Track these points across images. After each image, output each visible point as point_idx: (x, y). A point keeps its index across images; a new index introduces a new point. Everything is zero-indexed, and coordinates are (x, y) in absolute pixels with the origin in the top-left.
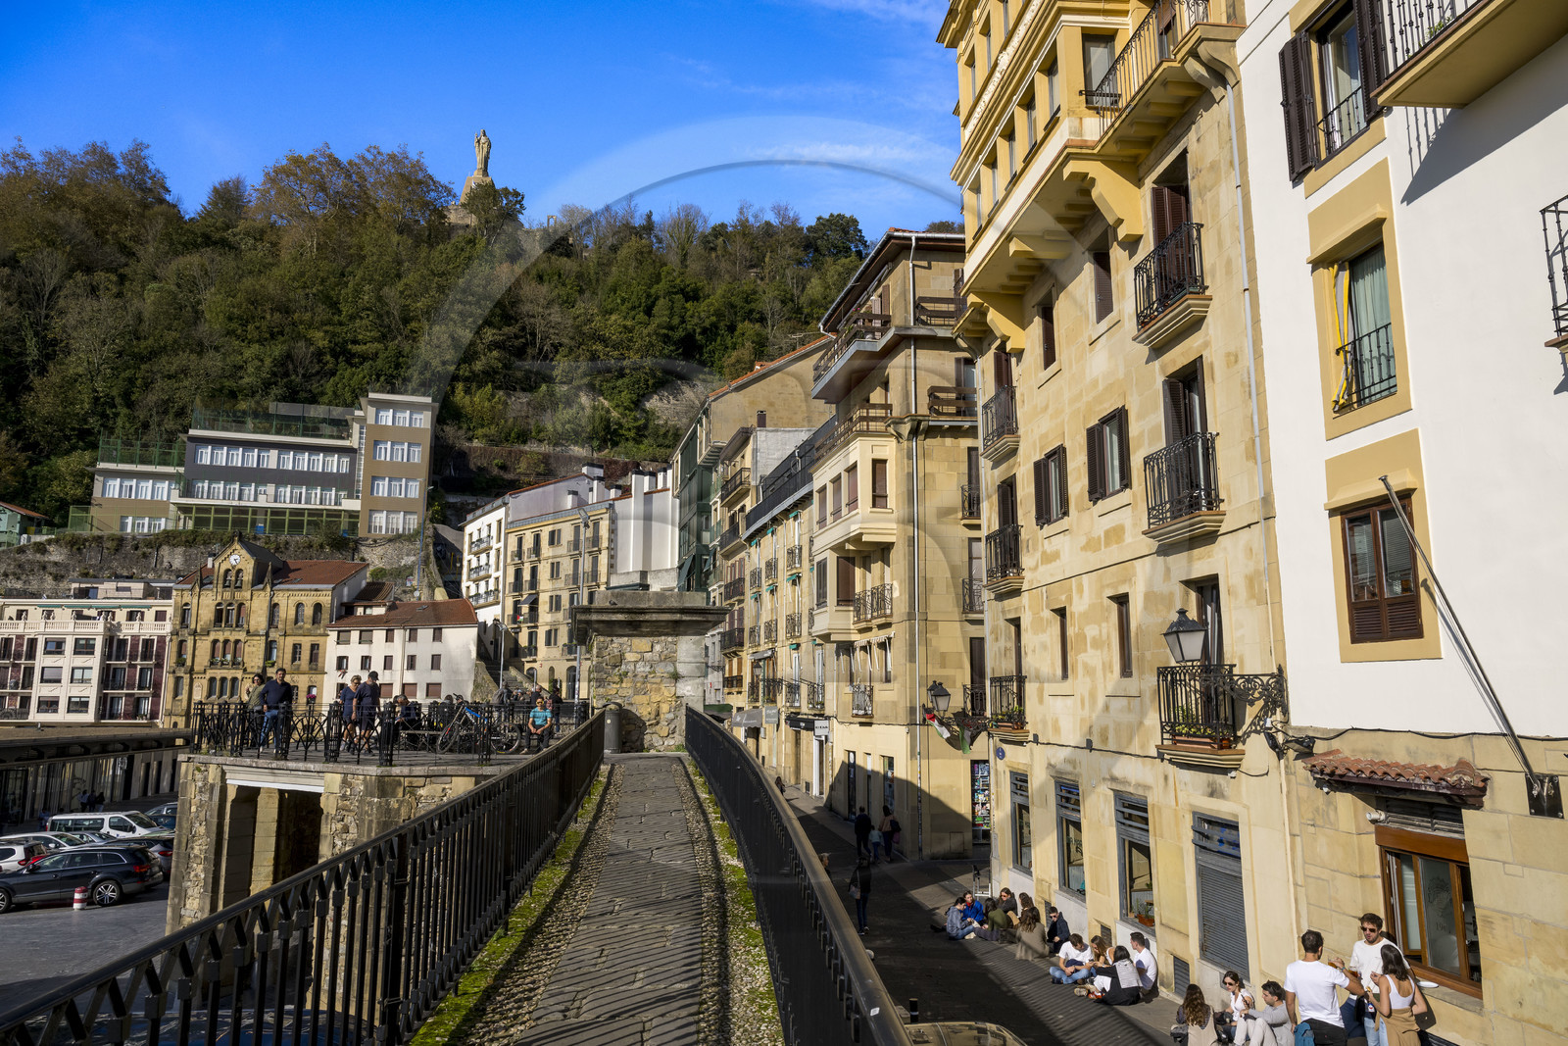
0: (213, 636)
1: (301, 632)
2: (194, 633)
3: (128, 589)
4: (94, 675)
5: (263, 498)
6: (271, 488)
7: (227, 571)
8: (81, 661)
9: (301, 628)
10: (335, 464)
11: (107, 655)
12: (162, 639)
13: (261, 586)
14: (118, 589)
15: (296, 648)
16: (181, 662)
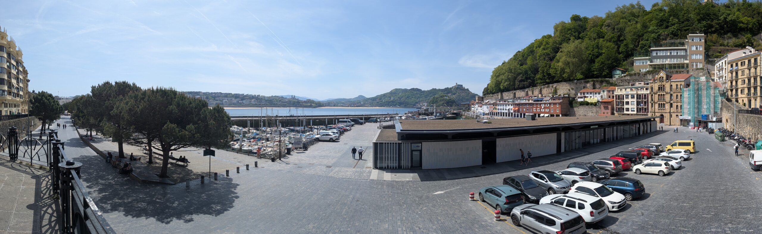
0: (658, 93)
1: (678, 92)
2: (654, 93)
3: (641, 84)
4: (635, 103)
5: (668, 62)
6: (669, 59)
7: (660, 77)
8: (633, 100)
9: (678, 91)
10: (682, 53)
11: (637, 98)
12: (648, 94)
13: (668, 81)
14: (639, 84)
15: (677, 95)
16: (652, 100)
